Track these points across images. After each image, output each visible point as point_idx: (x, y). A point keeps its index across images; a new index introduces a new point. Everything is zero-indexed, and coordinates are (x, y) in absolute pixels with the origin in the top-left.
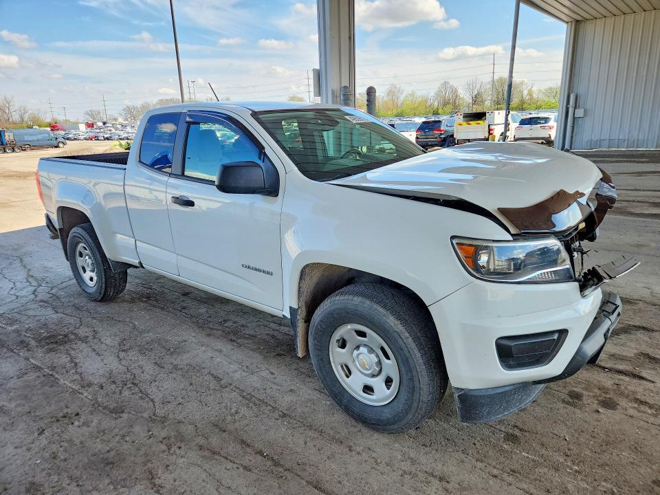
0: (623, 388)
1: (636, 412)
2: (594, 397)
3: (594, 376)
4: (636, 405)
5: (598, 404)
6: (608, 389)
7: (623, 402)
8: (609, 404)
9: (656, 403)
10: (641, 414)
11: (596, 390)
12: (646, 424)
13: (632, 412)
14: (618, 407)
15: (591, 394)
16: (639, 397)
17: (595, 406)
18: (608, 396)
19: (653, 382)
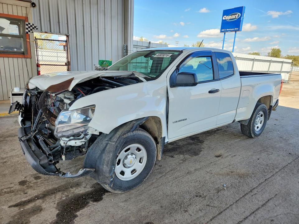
0: (22, 194)
1: (10, 186)
2: (30, 182)
3: (39, 191)
4: (12, 189)
5: (27, 180)
6: (28, 189)
7: (18, 187)
8: (22, 183)
9: (4, 196)
10: (8, 187)
11: (32, 185)
12: (4, 184)
13: (12, 185)
14: (18, 184)
15: (33, 182)
16: (13, 194)
17: (27, 179)
18: (25, 186)
19: (9, 207)
